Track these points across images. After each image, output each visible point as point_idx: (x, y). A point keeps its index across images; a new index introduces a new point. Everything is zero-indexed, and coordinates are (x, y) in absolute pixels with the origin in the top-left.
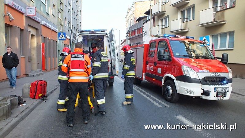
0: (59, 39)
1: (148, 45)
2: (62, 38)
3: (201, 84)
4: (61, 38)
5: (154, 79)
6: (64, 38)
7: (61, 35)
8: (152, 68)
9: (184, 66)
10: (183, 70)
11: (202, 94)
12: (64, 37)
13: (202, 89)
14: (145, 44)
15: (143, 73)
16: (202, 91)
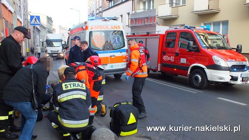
0: (31, 24)
1: (164, 35)
2: (36, 23)
3: (230, 71)
4: (33, 23)
5: (175, 69)
6: (38, 23)
7: (34, 19)
8: (172, 59)
9: (214, 56)
10: (214, 59)
11: (231, 80)
12: (37, 21)
13: (230, 76)
14: (160, 34)
15: (158, 64)
16: (230, 78)
